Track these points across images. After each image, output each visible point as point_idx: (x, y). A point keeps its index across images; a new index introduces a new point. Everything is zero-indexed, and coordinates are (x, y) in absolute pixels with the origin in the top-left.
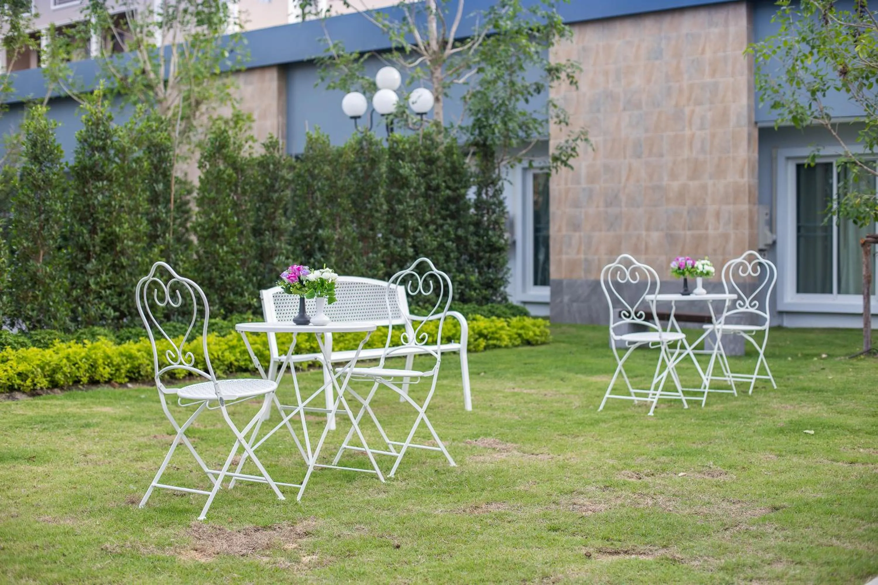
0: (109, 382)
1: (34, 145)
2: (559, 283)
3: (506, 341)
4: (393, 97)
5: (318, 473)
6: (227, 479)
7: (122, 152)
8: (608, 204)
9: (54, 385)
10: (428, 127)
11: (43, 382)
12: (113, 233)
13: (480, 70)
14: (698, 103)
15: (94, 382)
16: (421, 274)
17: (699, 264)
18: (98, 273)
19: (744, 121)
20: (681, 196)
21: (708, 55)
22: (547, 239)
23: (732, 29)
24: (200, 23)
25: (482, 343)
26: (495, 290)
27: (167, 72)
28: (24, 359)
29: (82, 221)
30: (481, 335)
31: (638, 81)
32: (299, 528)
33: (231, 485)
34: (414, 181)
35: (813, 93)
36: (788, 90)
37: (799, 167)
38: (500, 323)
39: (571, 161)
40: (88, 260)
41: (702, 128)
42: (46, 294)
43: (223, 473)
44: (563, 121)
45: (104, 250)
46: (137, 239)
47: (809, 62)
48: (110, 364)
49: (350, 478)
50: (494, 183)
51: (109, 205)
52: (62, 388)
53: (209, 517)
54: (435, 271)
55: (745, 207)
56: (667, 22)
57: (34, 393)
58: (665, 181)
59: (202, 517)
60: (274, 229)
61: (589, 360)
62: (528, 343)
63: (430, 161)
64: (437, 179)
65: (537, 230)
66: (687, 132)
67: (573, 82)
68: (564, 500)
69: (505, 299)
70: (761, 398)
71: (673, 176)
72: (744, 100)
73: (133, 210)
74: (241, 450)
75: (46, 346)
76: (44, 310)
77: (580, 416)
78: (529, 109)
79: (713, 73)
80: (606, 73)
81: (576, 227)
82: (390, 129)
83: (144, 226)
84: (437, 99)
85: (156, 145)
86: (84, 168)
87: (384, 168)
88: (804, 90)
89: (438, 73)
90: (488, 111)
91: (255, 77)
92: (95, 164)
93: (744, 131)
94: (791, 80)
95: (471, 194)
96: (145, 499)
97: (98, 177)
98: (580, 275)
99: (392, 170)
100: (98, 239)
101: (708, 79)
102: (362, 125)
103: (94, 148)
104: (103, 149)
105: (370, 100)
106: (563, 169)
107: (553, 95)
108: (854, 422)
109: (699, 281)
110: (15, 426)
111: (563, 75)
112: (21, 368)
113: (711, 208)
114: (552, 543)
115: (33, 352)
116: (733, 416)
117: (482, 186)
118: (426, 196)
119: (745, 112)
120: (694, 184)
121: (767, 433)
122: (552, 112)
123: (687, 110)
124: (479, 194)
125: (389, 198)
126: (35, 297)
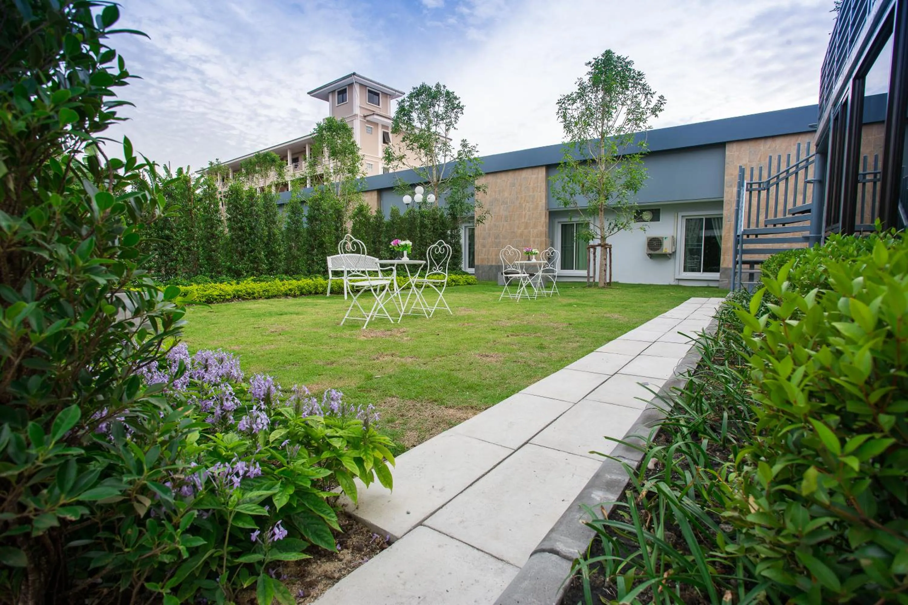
0: (322, 293)
1: (293, 208)
2: (478, 266)
3: (462, 283)
4: (422, 197)
5: (404, 316)
6: (372, 317)
7: (325, 211)
8: (496, 238)
9: (302, 294)
10: (434, 207)
11: (298, 293)
12: (322, 240)
13: (452, 189)
14: (528, 202)
15: (316, 293)
16: (440, 246)
17: (534, 250)
18: (317, 255)
19: (544, 208)
20: (521, 235)
21: (532, 185)
22: (474, 252)
23: (540, 176)
24: (349, 172)
25: (454, 283)
26: (457, 266)
27: (338, 190)
28: (291, 284)
29: (311, 236)
30: (453, 281)
31: (506, 194)
32: (401, 330)
33: (373, 319)
34: (430, 226)
35: (571, 194)
36: (562, 193)
37: (562, 225)
38: (459, 277)
39: (484, 221)
40: (313, 250)
41: (529, 211)
42: (298, 262)
43: (370, 314)
44: (480, 206)
45: (319, 247)
46: (331, 243)
47: (569, 185)
48: (323, 287)
49: (416, 317)
50: (456, 228)
51: (321, 230)
52: (305, 295)
53: (367, 328)
54: (445, 245)
55: (544, 239)
56: (517, 173)
57: (295, 296)
58: (516, 229)
59: (365, 327)
60: (380, 241)
61: (493, 289)
62: (469, 284)
63: (435, 219)
64: (437, 226)
65: (470, 249)
66: (524, 213)
67: (485, 192)
68: (495, 323)
69: (461, 269)
70: (555, 298)
71: (518, 228)
72: (544, 201)
73: (330, 233)
74: (378, 304)
75: (299, 280)
76: (297, 268)
77: (493, 302)
78: (469, 202)
79: (533, 192)
80: (495, 192)
81: (484, 246)
82: (420, 207)
83: (333, 239)
84: (436, 199)
85: (338, 210)
86: (311, 216)
87: (419, 221)
88: (568, 194)
89: (436, 190)
90: (455, 202)
91: (369, 194)
92: (315, 215)
93: (544, 212)
94: (564, 189)
95: (449, 232)
96: (342, 323)
97: (316, 220)
98: (485, 263)
99: (421, 222)
100: (317, 242)
101: (531, 194)
102: (410, 206)
103: (315, 209)
104: (318, 210)
105: (413, 199)
106: (481, 224)
107: (476, 197)
108: (591, 303)
109: (534, 256)
110: (289, 306)
111: (481, 190)
112: (290, 287)
113: (532, 239)
114: (493, 333)
115: (294, 282)
116: (546, 302)
117: (452, 229)
118: (433, 232)
119: (544, 205)
120: (526, 231)
121: (560, 306)
122: (476, 204)
123: (524, 205)
124: (451, 232)
125: (420, 231)
126: (294, 264)
